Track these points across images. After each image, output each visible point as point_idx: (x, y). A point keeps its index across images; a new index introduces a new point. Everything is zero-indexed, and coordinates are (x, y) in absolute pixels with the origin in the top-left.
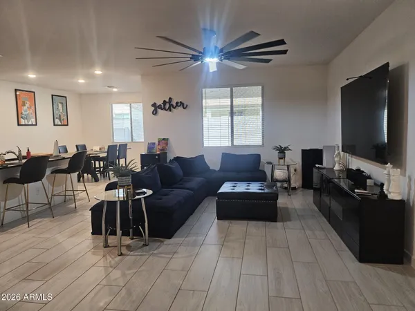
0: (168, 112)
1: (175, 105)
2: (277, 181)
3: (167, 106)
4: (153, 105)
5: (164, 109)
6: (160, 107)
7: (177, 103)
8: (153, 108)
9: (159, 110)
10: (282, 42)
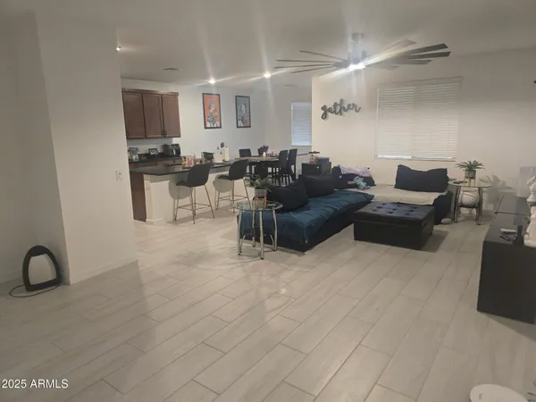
0: (339, 117)
1: (346, 107)
2: (463, 206)
3: (338, 109)
4: (322, 108)
5: (335, 112)
6: (330, 110)
7: (349, 105)
8: (323, 112)
9: (329, 114)
10: (444, 46)
